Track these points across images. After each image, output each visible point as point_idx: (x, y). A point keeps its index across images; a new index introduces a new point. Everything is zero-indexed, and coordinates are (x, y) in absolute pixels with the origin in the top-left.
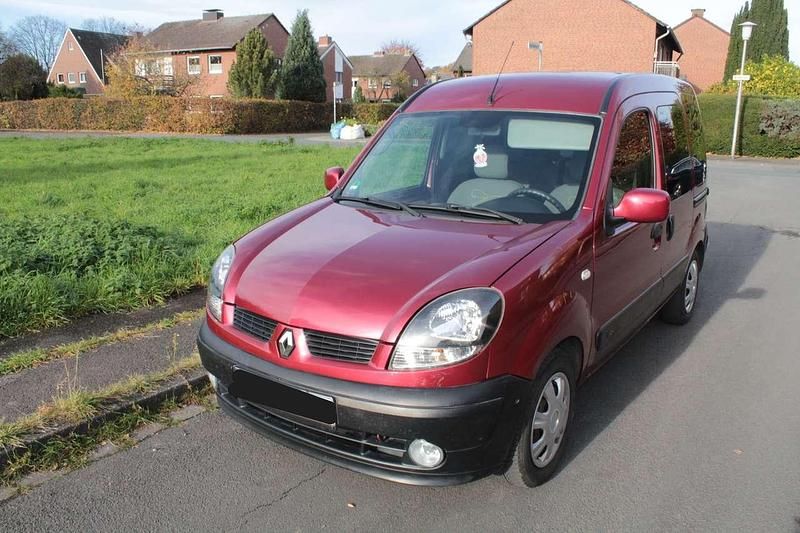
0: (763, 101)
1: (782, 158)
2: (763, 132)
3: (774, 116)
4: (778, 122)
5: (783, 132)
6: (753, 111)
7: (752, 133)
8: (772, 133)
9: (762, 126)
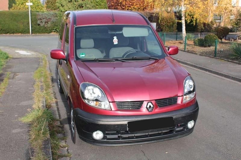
0: (37, 13)
1: (47, 34)
2: (39, 25)
3: (42, 19)
4: (44, 20)
5: (46, 24)
6: (34, 16)
7: (35, 25)
8: (42, 25)
9: (39, 22)
